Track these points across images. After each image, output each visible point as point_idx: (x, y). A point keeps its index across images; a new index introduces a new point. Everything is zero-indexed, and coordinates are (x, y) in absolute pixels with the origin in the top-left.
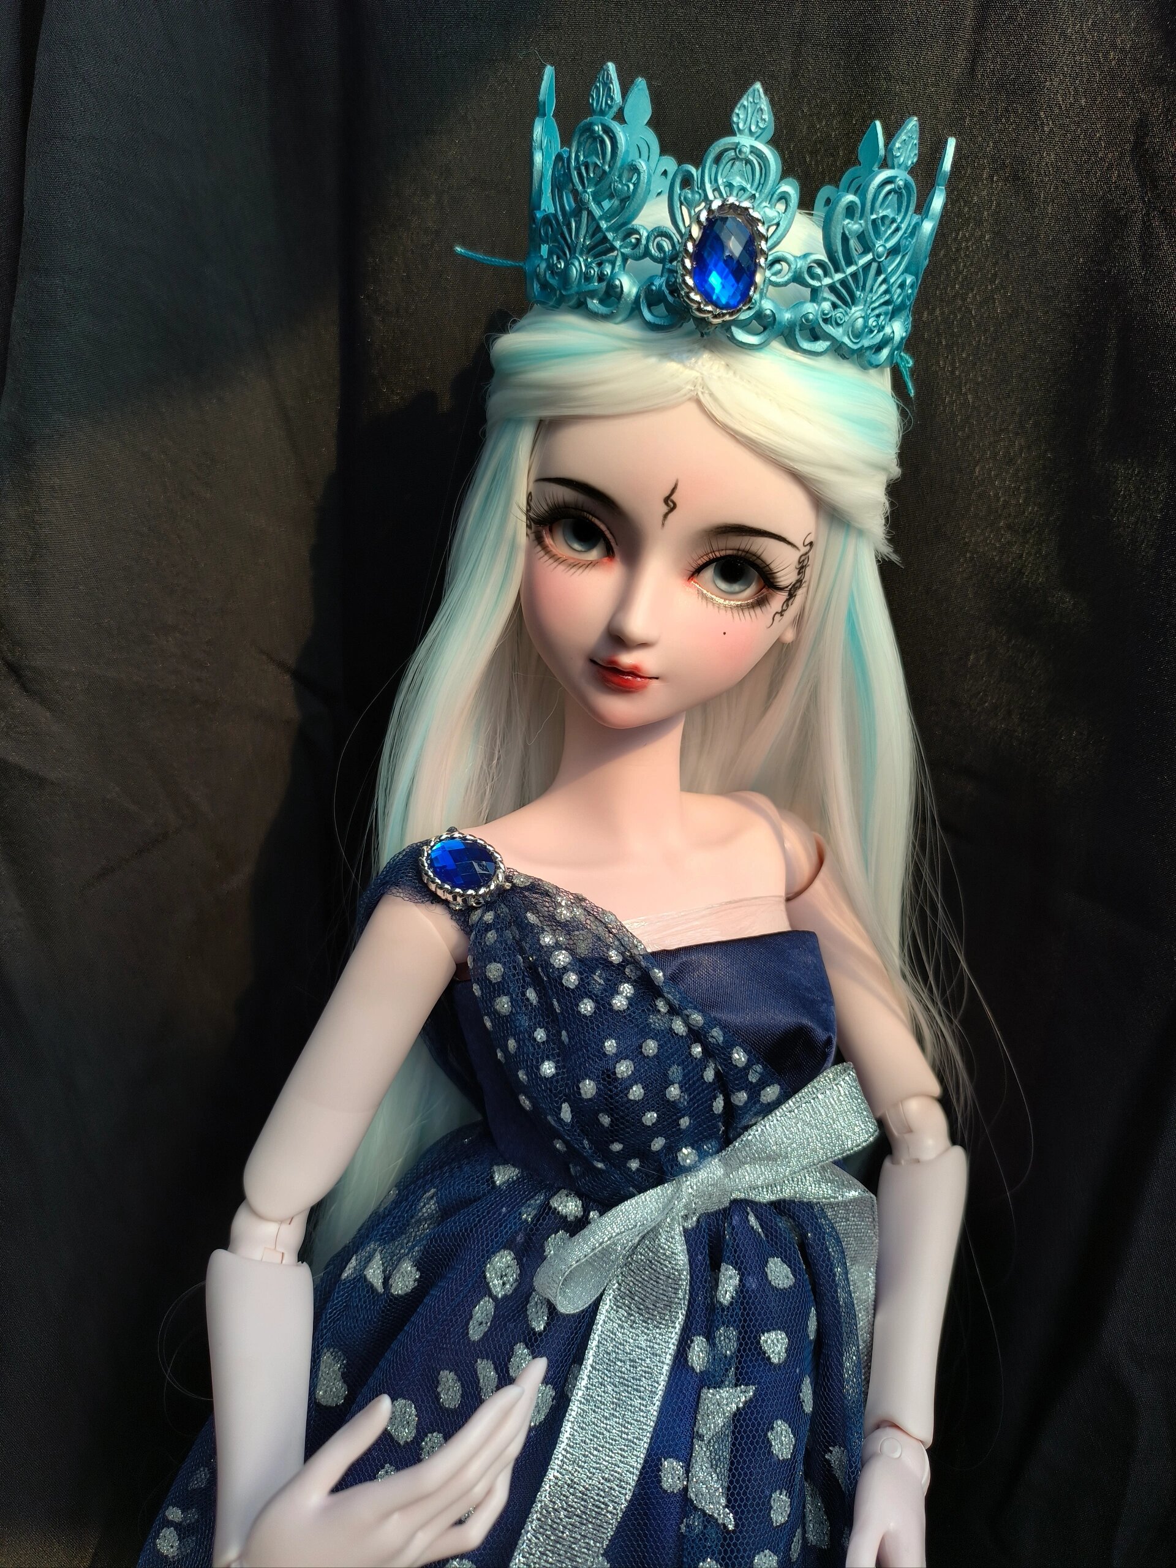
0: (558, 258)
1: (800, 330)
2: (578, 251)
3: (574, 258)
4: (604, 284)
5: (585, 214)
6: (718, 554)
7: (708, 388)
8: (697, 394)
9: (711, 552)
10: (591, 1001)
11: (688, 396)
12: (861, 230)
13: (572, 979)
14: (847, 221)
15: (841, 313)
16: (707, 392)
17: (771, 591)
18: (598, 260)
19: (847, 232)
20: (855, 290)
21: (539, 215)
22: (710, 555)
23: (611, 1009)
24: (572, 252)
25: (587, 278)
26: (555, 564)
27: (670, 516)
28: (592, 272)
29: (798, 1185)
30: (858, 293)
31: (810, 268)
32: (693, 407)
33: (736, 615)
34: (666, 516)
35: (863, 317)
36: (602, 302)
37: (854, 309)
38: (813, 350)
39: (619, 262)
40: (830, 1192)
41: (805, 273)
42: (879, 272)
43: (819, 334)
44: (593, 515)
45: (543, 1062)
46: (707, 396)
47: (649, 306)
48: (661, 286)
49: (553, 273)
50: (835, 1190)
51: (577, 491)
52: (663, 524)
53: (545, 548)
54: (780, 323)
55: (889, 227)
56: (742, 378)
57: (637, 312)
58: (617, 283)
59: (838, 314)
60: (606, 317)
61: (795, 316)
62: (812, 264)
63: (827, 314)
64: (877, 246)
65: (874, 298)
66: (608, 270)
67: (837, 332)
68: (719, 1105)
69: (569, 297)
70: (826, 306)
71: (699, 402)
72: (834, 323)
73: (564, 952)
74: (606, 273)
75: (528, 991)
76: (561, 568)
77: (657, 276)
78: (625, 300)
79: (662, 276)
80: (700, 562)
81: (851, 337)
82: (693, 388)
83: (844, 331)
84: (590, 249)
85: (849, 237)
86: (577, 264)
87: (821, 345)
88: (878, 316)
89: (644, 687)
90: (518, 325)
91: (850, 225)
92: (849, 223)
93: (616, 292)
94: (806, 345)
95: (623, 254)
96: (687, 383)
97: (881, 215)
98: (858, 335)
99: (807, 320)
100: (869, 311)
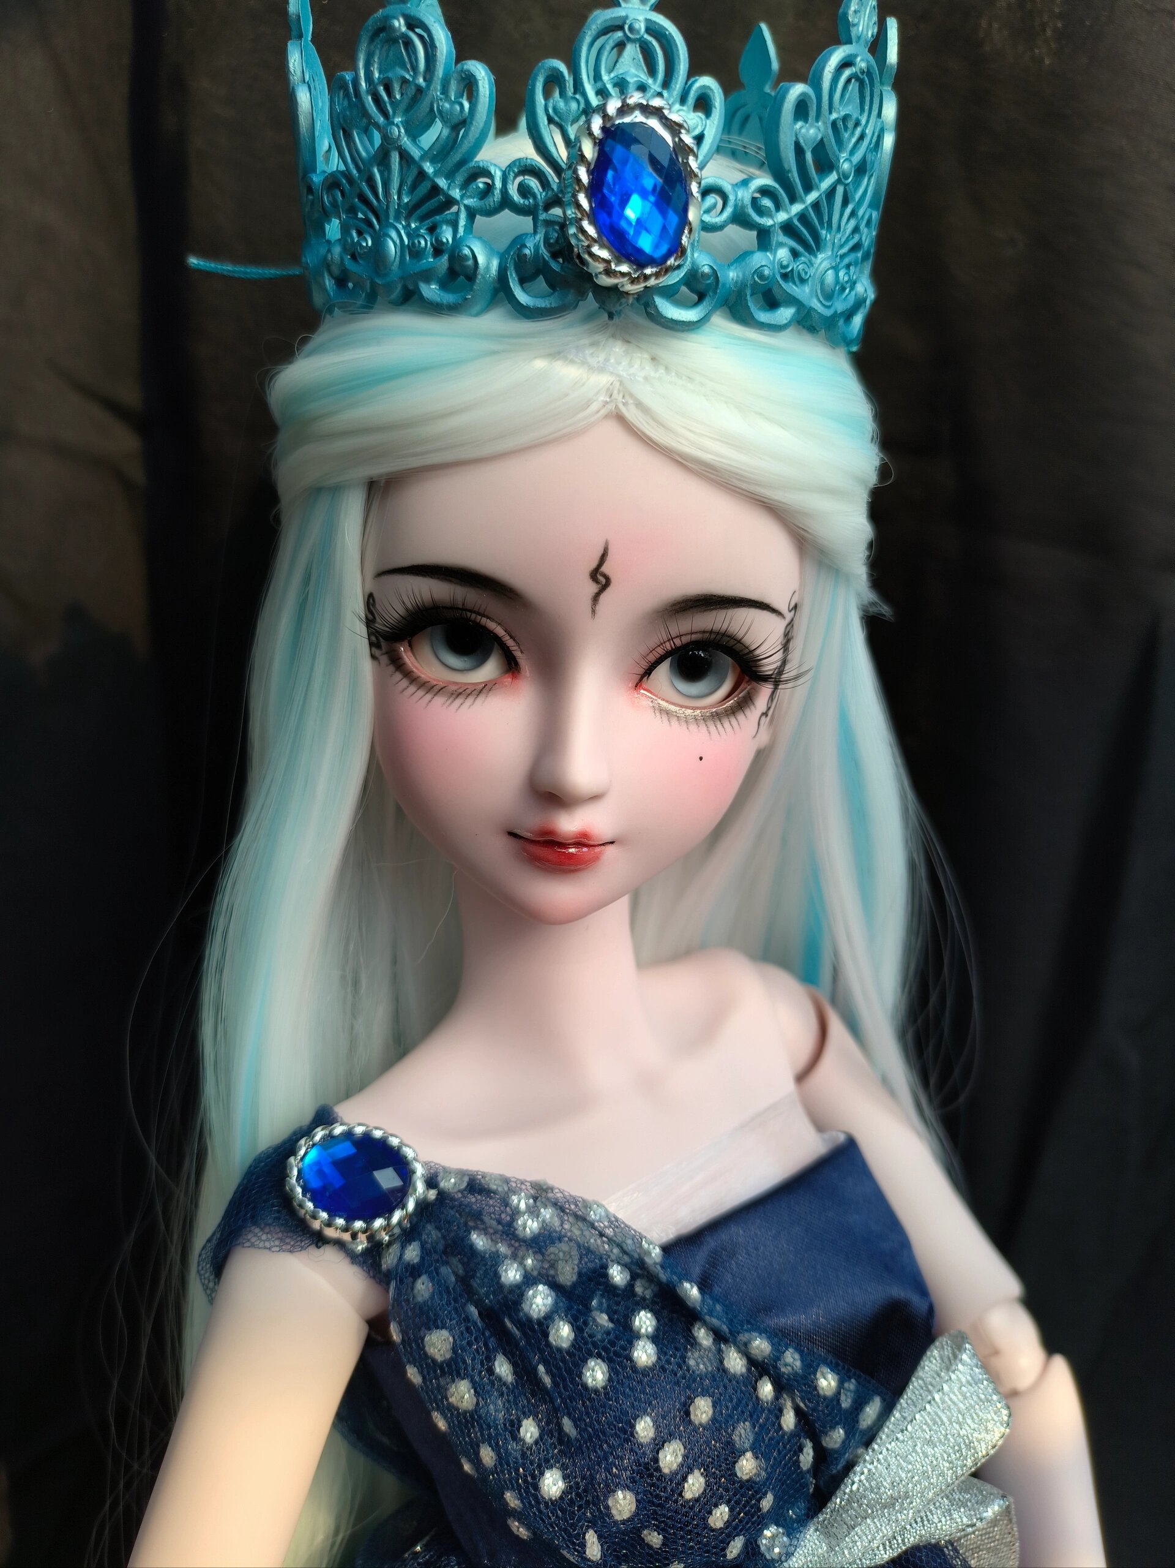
0: (360, 233)
1: (751, 296)
2: (392, 213)
3: (387, 226)
4: (445, 259)
5: (395, 158)
6: (678, 642)
7: (632, 396)
8: (617, 407)
9: (669, 640)
10: (599, 1361)
11: (603, 412)
12: (819, 137)
13: (563, 1333)
14: (800, 124)
15: (805, 263)
16: (631, 401)
17: (754, 684)
18: (428, 223)
19: (801, 141)
20: (819, 228)
21: (317, 179)
22: (668, 644)
23: (634, 1368)
24: (382, 217)
25: (415, 253)
26: (429, 696)
27: (604, 597)
28: (423, 242)
29: (924, 1526)
30: (824, 232)
31: (754, 200)
32: (613, 429)
33: (712, 728)
34: (596, 598)
35: (832, 268)
36: (444, 286)
37: (821, 256)
38: (772, 323)
39: (462, 222)
40: (965, 1520)
41: (749, 206)
42: (846, 202)
43: (778, 297)
44: (483, 615)
45: (542, 1474)
46: (632, 408)
47: (522, 281)
48: (537, 248)
49: (354, 257)
50: (970, 1515)
51: (450, 581)
52: (594, 611)
53: (408, 674)
54: (724, 285)
55: (853, 134)
56: (679, 375)
57: (501, 294)
58: (466, 251)
59: (799, 266)
60: (452, 309)
61: (744, 275)
62: (757, 195)
63: (787, 267)
64: (841, 161)
65: (843, 240)
66: (447, 235)
67: (802, 292)
68: (807, 1457)
69: (389, 287)
70: (783, 254)
71: (621, 419)
72: (796, 279)
73: (541, 1287)
74: (444, 240)
75: (497, 1363)
76: (439, 700)
77: (527, 234)
78: (483, 277)
79: (535, 232)
80: (652, 658)
81: (821, 299)
82: (608, 400)
83: (811, 291)
84: (411, 211)
85: (805, 148)
86: (394, 234)
87: (785, 314)
88: (848, 266)
89: (596, 858)
90: (309, 347)
91: (803, 131)
92: (801, 128)
93: (467, 267)
94: (763, 316)
95: (467, 207)
96: (598, 393)
97: (843, 113)
98: (829, 296)
99: (762, 277)
100: (838, 260)
